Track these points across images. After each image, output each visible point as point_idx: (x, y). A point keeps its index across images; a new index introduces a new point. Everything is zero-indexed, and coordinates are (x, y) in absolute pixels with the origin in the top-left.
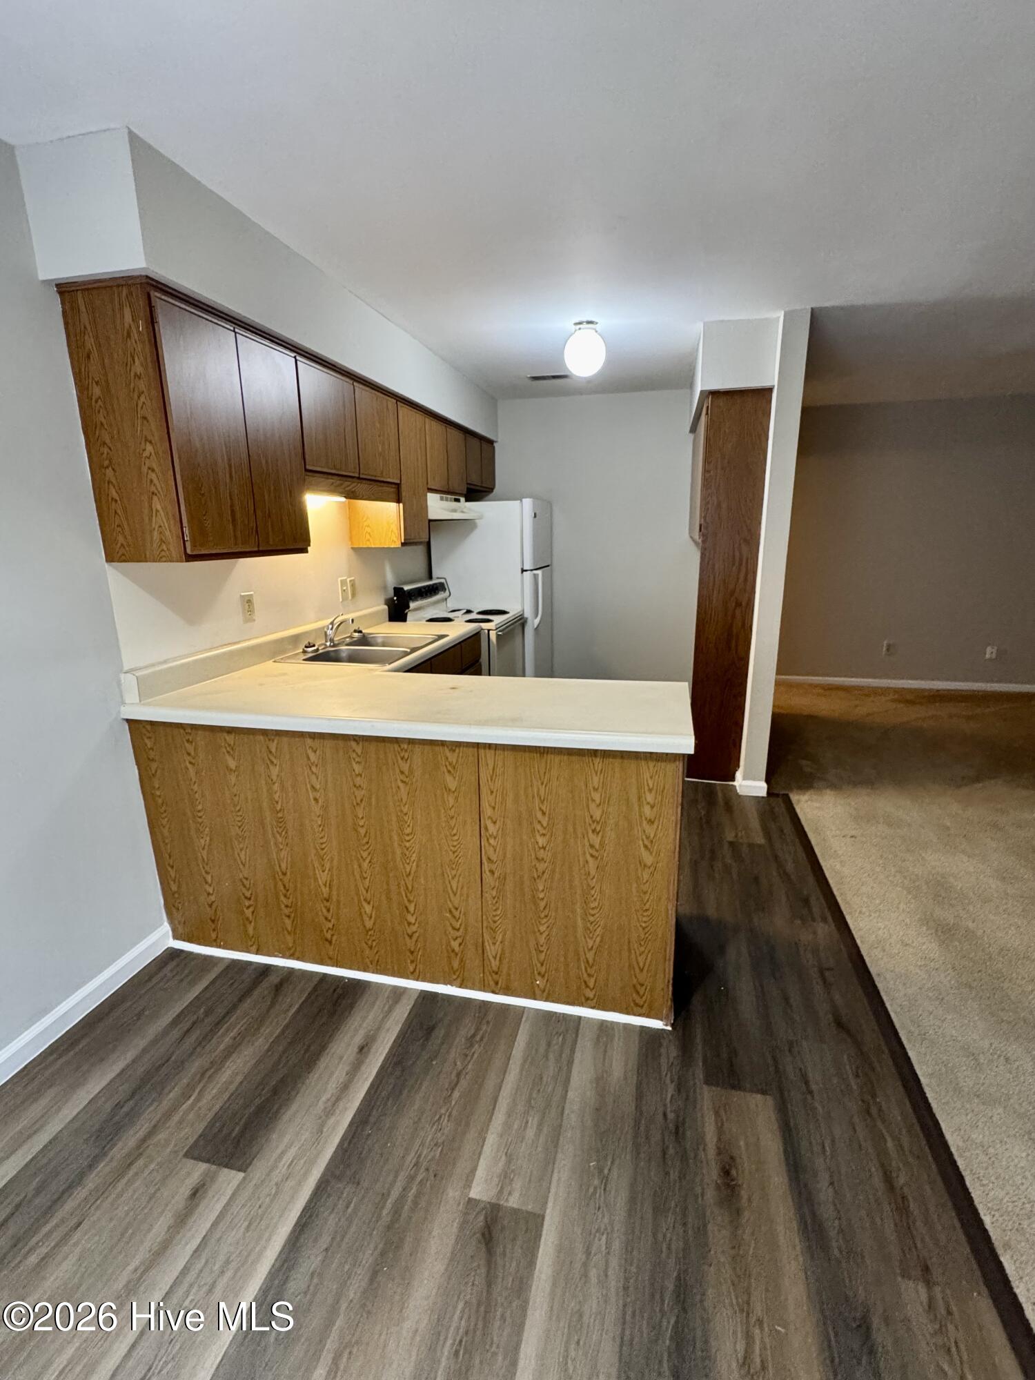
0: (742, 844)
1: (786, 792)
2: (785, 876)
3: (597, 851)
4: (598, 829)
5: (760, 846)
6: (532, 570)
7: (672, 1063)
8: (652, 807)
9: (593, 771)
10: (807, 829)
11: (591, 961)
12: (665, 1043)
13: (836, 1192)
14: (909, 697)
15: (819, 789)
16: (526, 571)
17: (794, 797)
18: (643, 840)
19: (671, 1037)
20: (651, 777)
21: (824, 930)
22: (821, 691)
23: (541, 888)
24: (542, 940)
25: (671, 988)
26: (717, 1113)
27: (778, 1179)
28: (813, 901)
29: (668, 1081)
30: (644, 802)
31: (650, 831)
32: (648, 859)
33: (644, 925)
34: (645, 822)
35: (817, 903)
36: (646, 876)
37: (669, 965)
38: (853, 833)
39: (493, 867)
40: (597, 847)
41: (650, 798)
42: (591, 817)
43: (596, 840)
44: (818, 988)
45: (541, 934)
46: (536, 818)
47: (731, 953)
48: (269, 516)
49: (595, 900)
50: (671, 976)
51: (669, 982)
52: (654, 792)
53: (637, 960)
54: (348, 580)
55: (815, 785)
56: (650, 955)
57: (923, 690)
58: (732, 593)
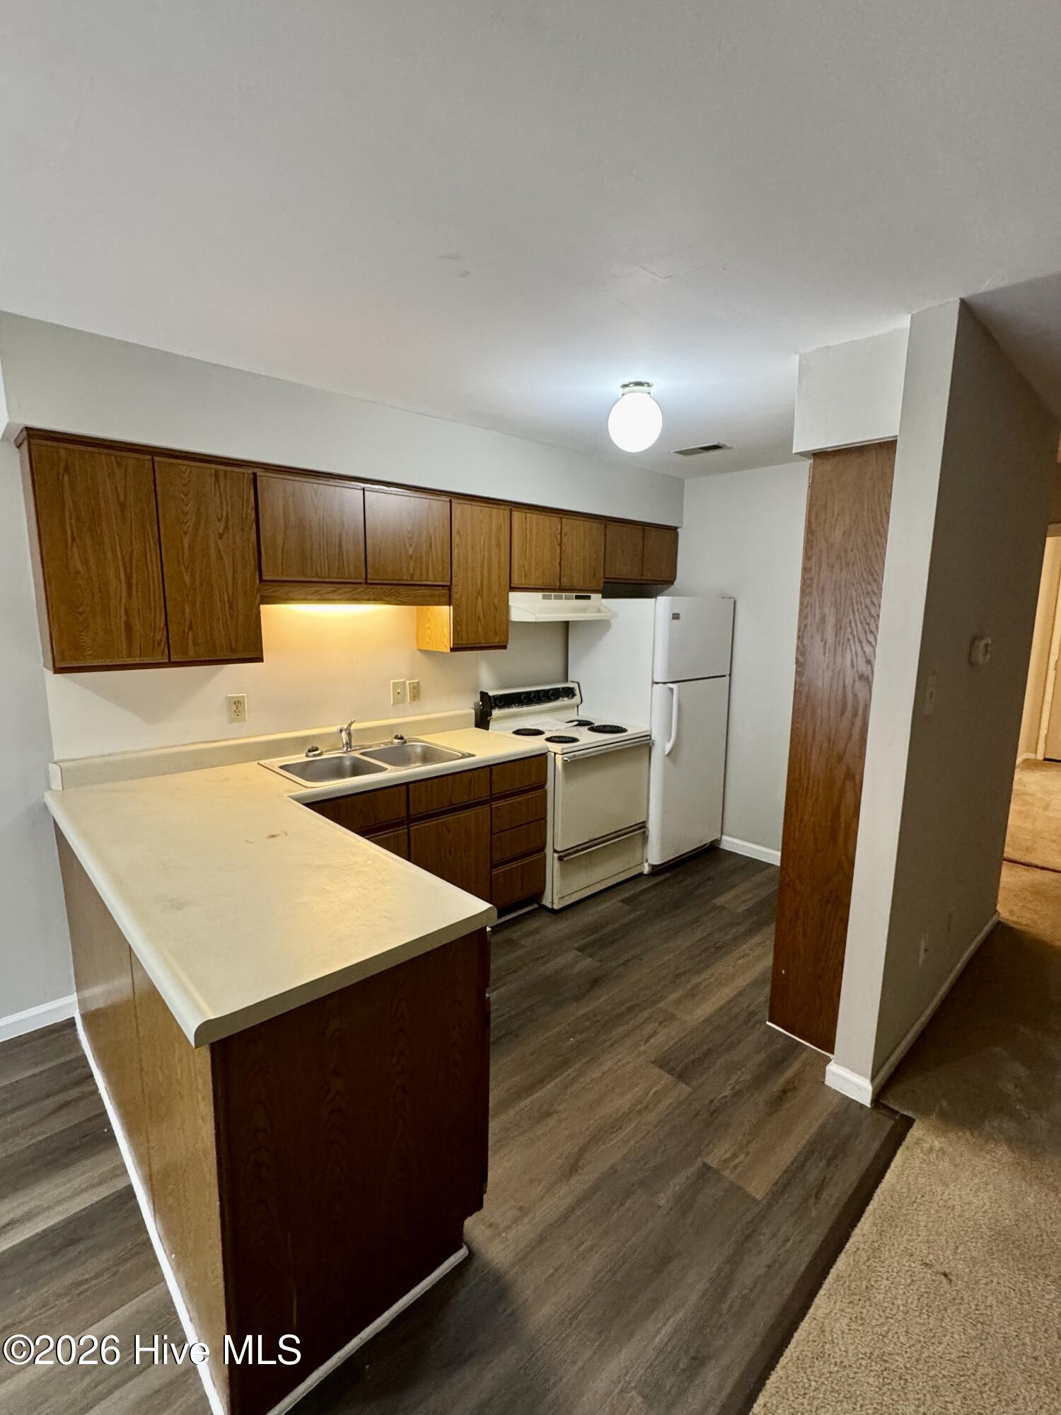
0: (721, 1178)
1: (910, 1114)
6: (665, 683)
10: (869, 1207)
16: (657, 683)
17: (918, 1132)
48: (191, 627)
54: (408, 682)
58: (840, 758)
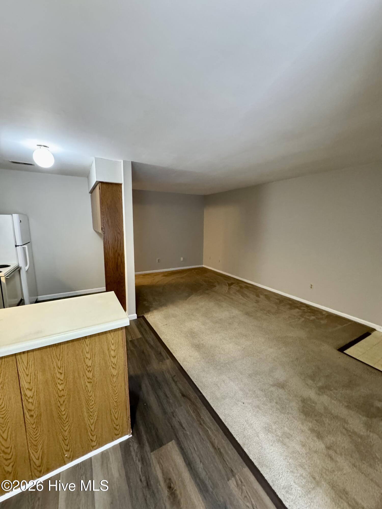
0: (134, 340)
1: (142, 315)
2: (151, 347)
3: (91, 379)
4: (91, 370)
5: (140, 338)
6: (21, 245)
7: (137, 452)
8: (114, 351)
9: (86, 345)
10: (153, 327)
11: (93, 429)
12: (131, 444)
13: (203, 464)
14: (166, 274)
15: (152, 311)
16: (18, 246)
17: (146, 316)
18: (112, 366)
19: (133, 439)
20: (113, 339)
21: (168, 362)
22: (142, 276)
23: (63, 410)
24: (66, 434)
25: (130, 419)
26: (159, 463)
27: (186, 475)
28: (162, 352)
29: (137, 461)
30: (111, 350)
31: (114, 360)
32: (115, 372)
33: (116, 400)
34: (112, 358)
35: (164, 353)
36: (115, 380)
37: (128, 410)
38: (166, 323)
39: (32, 413)
40: (91, 377)
41: (113, 347)
42: (87, 365)
43: (90, 375)
44: (173, 385)
45: (66, 431)
46: (57, 377)
47: (143, 386)
49: (93, 401)
50: (130, 415)
51: (129, 417)
52: (114, 345)
53: (114, 416)
55: (150, 310)
56: (120, 411)
57: (169, 271)
58: (116, 251)
